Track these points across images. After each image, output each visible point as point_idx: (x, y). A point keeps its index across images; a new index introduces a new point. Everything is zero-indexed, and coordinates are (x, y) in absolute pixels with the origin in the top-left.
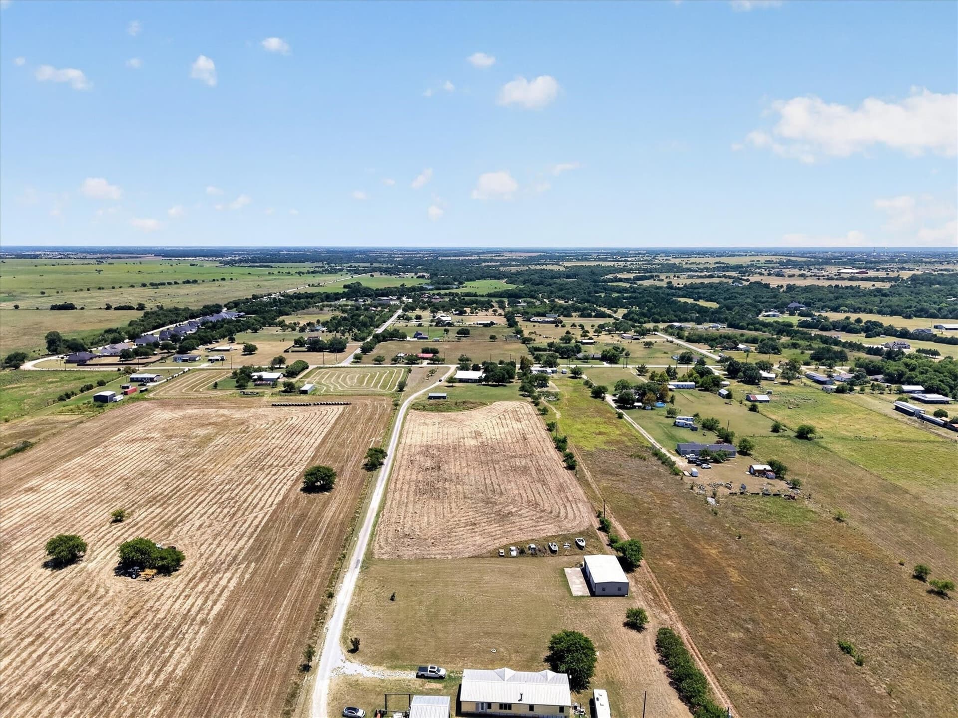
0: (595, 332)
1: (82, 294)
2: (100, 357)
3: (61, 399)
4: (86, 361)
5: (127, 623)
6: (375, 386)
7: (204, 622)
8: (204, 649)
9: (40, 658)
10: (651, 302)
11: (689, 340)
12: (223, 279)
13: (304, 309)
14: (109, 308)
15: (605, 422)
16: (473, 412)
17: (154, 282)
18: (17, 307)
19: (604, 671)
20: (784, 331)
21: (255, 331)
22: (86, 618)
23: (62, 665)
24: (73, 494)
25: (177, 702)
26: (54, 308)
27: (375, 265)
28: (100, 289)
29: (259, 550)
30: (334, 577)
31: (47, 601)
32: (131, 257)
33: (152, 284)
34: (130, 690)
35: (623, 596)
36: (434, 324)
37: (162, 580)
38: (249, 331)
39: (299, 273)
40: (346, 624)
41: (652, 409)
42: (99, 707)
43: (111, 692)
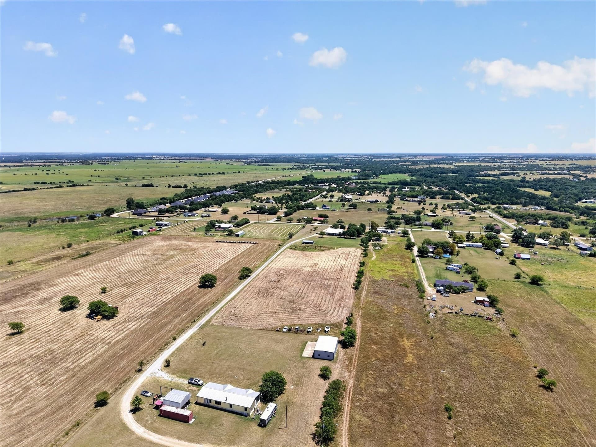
0: (442, 209)
1: (162, 179)
2: (150, 212)
3: (118, 232)
4: (142, 214)
5: (76, 339)
6: (278, 235)
7: (109, 343)
8: (100, 356)
9: (32, 348)
10: (499, 190)
11: (505, 217)
12: (239, 172)
13: (271, 190)
14: (170, 186)
15: (401, 264)
16: (323, 253)
17: (201, 173)
18: (127, 185)
19: (288, 396)
20: (585, 213)
21: (236, 201)
22: (61, 334)
23: (38, 353)
24: (94, 278)
25: (74, 376)
26: (144, 186)
27: (330, 164)
28: (172, 176)
29: (156, 314)
30: (184, 330)
31: (51, 325)
32: (198, 159)
33: (200, 174)
34: (59, 368)
35: (331, 360)
36: (339, 200)
37: (104, 322)
38: (233, 201)
39: (283, 169)
40: (172, 354)
41: (440, 258)
42: (42, 373)
43: (50, 367)
